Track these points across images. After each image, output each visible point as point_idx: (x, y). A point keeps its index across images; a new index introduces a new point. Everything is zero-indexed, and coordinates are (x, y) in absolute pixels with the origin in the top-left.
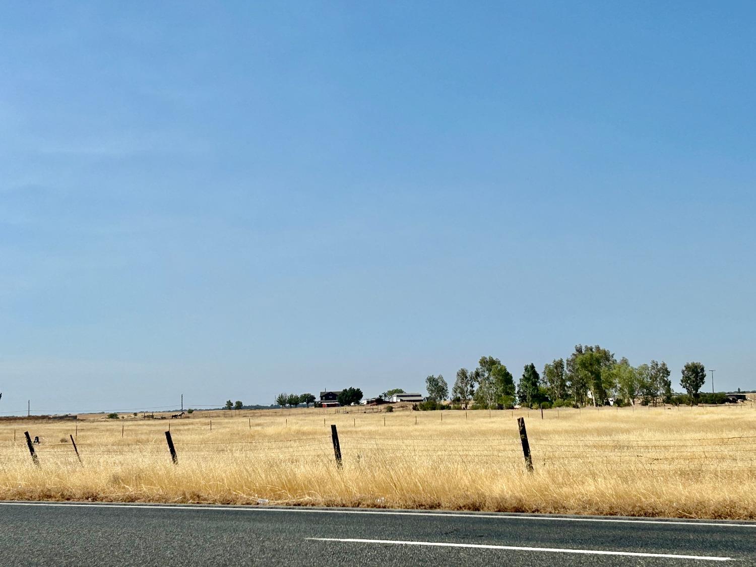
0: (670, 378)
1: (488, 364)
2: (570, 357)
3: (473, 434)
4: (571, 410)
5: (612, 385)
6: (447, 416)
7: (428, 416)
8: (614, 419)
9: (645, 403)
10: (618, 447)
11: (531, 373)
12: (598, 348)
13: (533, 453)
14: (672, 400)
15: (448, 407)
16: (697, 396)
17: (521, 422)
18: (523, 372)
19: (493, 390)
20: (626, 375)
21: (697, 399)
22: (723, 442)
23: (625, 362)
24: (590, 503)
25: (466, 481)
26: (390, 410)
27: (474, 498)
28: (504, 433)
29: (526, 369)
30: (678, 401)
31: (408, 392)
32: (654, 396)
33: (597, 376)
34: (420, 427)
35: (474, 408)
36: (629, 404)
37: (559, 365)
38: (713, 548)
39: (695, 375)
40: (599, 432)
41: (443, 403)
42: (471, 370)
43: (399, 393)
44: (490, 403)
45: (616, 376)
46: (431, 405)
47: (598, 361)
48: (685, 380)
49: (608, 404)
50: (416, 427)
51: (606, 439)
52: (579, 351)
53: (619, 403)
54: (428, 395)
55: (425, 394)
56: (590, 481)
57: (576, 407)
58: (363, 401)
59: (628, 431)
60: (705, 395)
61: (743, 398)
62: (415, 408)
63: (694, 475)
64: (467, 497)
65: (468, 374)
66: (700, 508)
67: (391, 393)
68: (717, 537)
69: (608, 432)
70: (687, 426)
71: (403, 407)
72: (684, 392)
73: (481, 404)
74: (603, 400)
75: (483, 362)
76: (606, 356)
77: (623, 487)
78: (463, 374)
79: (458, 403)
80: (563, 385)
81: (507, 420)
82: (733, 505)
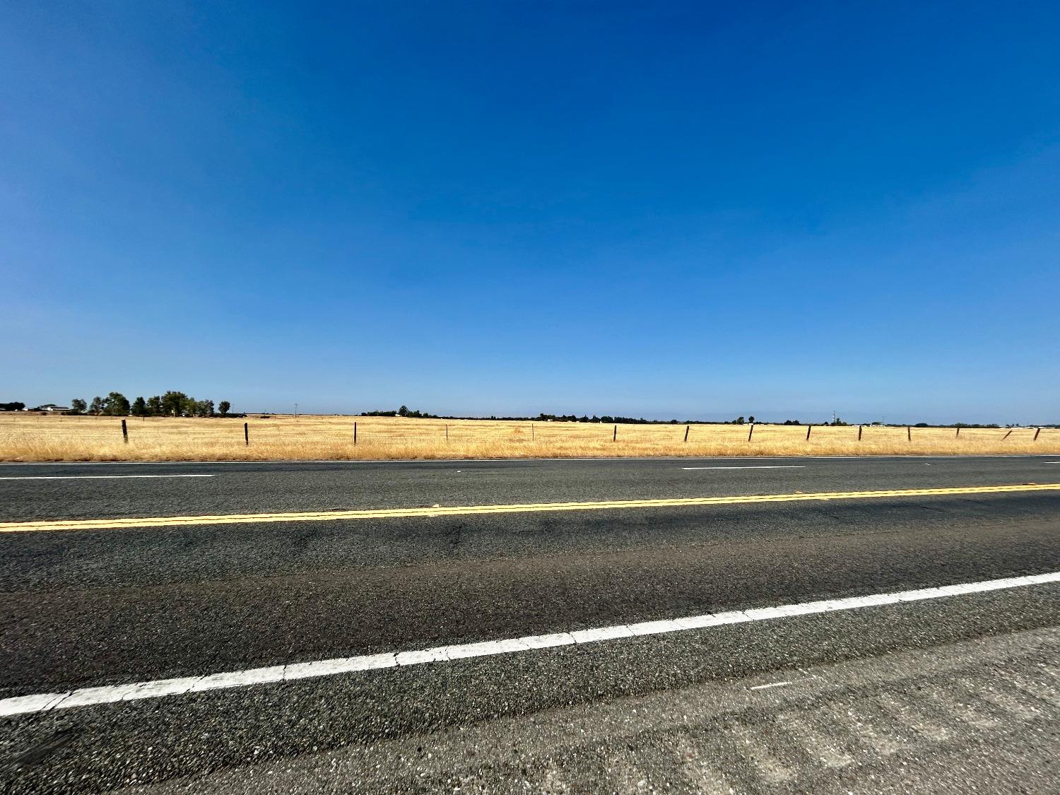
0: (213, 407)
1: (116, 396)
2: (163, 395)
3: (98, 427)
4: (163, 418)
5: (185, 408)
6: (82, 418)
7: (70, 418)
8: (183, 422)
9: (200, 416)
10: (180, 433)
11: (140, 401)
12: (179, 393)
13: (129, 435)
14: (213, 415)
15: (85, 414)
16: (225, 414)
17: (124, 422)
18: (136, 400)
19: (116, 407)
20: (192, 404)
21: (224, 415)
22: (231, 431)
23: (193, 399)
24: (156, 456)
25: (82, 448)
26: (45, 414)
27: (86, 455)
28: (117, 427)
29: (138, 399)
30: (216, 416)
31: (59, 406)
32: (205, 413)
33: (177, 404)
34: (63, 423)
35: (102, 415)
36: (192, 416)
37: (157, 398)
38: (208, 471)
39: (225, 406)
40: (172, 427)
41: (82, 412)
42: (103, 397)
43: (52, 406)
44: (114, 413)
45: (187, 404)
46: (74, 413)
47: (178, 398)
48: (220, 409)
49: (182, 416)
50: (61, 423)
51: (175, 430)
52: (169, 393)
53: (187, 416)
54: (73, 408)
55: (71, 407)
56: (158, 447)
57: (164, 416)
58: (26, 409)
59: (188, 427)
60: (228, 414)
61: (246, 416)
62: (63, 414)
63: (212, 444)
64: (82, 455)
65: (101, 400)
66: (212, 456)
67: (47, 406)
68: (212, 467)
69: (177, 427)
70: (218, 425)
71: (54, 413)
72: (220, 412)
73: (108, 413)
74: (179, 414)
75: (112, 395)
76: (183, 396)
77: (175, 449)
78: (98, 400)
79: (92, 413)
80: (158, 407)
81: (118, 421)
82: (227, 455)
